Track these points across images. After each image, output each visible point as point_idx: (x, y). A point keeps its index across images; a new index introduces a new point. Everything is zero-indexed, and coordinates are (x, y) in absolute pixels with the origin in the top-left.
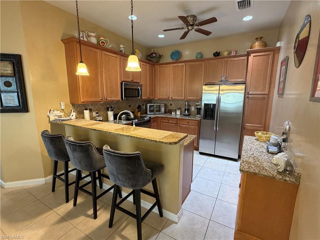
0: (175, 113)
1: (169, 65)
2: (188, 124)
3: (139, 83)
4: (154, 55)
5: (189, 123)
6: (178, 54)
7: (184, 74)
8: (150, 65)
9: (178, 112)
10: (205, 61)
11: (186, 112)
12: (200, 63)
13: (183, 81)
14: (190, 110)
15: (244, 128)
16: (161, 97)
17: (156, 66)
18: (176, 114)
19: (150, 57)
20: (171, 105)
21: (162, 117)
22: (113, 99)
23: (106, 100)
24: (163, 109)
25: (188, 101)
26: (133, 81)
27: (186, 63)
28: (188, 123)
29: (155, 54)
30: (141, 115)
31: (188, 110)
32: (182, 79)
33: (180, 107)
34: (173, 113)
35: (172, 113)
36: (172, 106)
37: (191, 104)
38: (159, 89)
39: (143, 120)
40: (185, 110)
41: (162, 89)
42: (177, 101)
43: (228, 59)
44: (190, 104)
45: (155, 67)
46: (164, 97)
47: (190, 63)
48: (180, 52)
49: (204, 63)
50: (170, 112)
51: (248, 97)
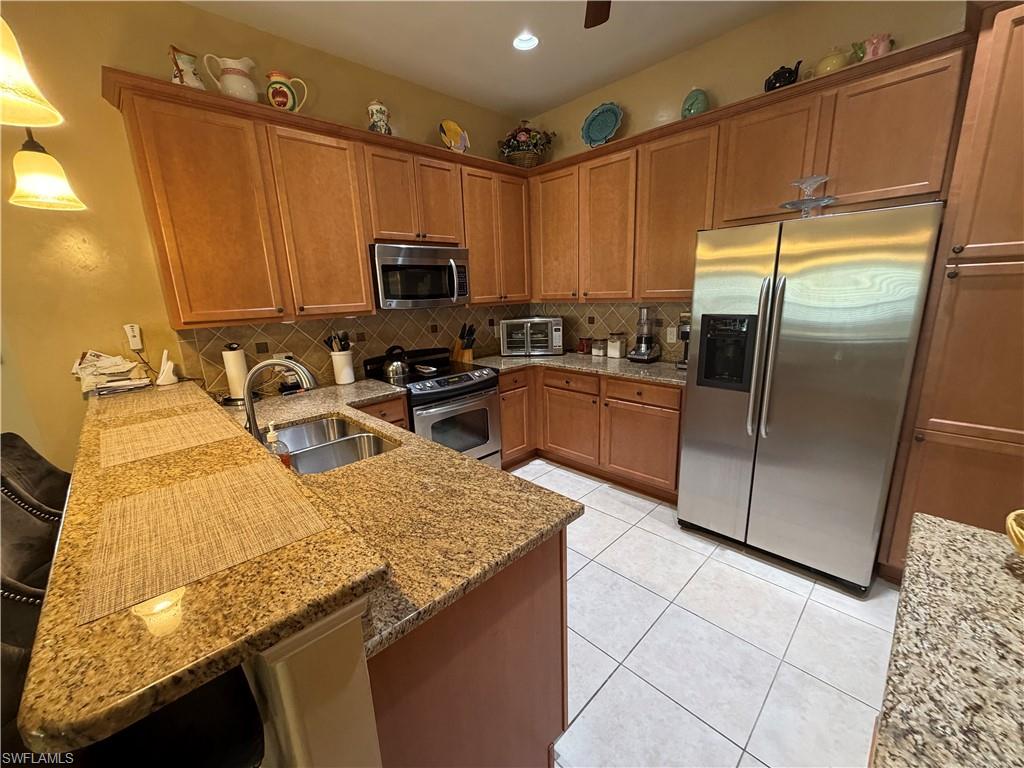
0: (601, 353)
1: (576, 168)
2: (638, 399)
3: (456, 245)
4: (523, 137)
5: (644, 395)
6: (614, 118)
7: (632, 195)
8: (505, 177)
9: (615, 347)
10: (722, 123)
11: (640, 348)
12: (699, 134)
13: (626, 224)
14: (658, 342)
15: (920, 440)
16: (551, 293)
17: (532, 180)
18: (605, 355)
19: (509, 147)
20: (591, 320)
21: (548, 368)
22: (335, 306)
23: (302, 313)
24: (557, 339)
25: (652, 305)
26: (427, 239)
27: (639, 147)
28: (639, 394)
29: (528, 131)
30: (474, 358)
31: (651, 341)
32: (624, 218)
33: (623, 330)
34: (595, 352)
35: (590, 353)
36: (595, 326)
37: (663, 315)
38: (545, 263)
39: (461, 379)
40: (639, 341)
41: (555, 263)
42: (612, 305)
43: (842, 89)
44: (659, 317)
45: (528, 182)
46: (560, 293)
47: (654, 146)
48: (623, 109)
49: (713, 131)
50: (586, 346)
51: (953, 275)
